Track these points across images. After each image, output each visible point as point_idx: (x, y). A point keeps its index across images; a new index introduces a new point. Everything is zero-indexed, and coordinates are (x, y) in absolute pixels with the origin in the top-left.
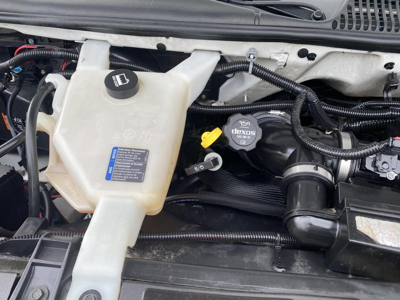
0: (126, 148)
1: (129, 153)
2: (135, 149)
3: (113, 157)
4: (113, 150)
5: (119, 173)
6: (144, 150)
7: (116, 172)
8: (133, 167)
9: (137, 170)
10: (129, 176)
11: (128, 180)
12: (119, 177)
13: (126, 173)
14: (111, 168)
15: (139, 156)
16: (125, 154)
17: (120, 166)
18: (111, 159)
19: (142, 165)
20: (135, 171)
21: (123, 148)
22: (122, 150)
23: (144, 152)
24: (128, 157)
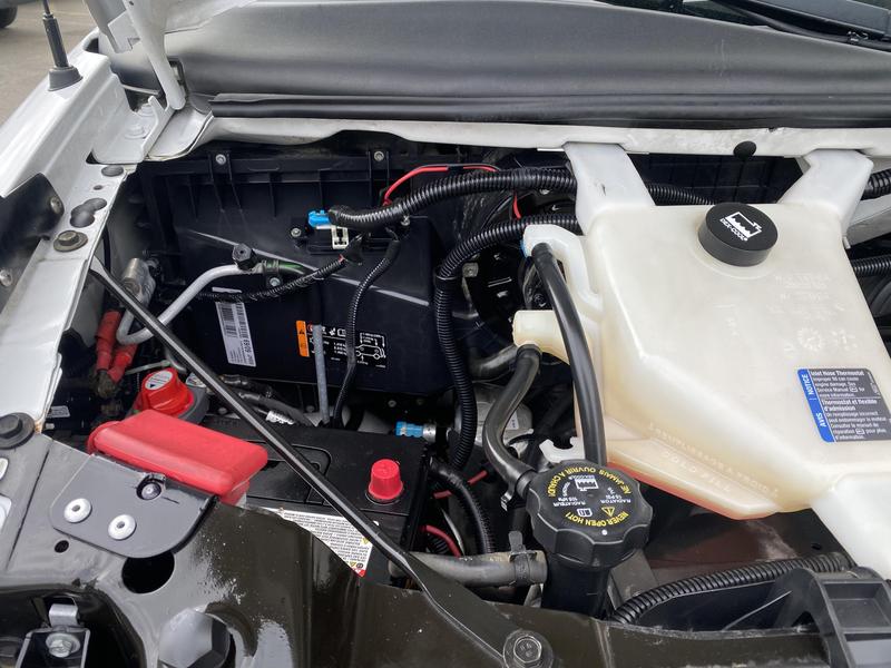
0: (825, 370)
1: (835, 379)
2: (842, 370)
3: (811, 393)
4: (801, 379)
5: (842, 423)
6: (860, 370)
7: (834, 424)
8: (859, 408)
9: (873, 414)
10: (865, 429)
11: (869, 437)
12: (846, 432)
13: (855, 423)
14: (819, 415)
15: (858, 384)
16: (828, 382)
17: (835, 409)
18: (808, 396)
19: (875, 402)
20: (870, 417)
21: (818, 370)
22: (819, 374)
23: (862, 373)
24: (838, 387)
